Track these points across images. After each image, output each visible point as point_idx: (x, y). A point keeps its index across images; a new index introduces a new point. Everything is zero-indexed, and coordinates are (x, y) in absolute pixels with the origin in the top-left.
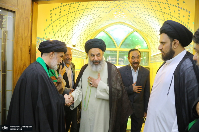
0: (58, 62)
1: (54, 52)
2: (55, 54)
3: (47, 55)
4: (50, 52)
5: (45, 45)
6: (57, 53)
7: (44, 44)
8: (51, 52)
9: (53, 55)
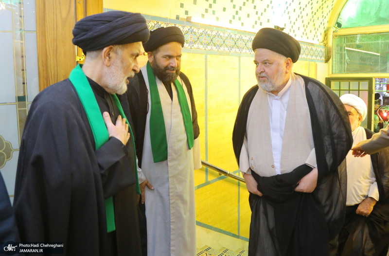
0: (125, 73)
1: (111, 48)
2: (116, 53)
3: (97, 56)
4: (102, 49)
5: (87, 30)
6: (121, 46)
7: (84, 27)
8: (105, 49)
9: (112, 54)
